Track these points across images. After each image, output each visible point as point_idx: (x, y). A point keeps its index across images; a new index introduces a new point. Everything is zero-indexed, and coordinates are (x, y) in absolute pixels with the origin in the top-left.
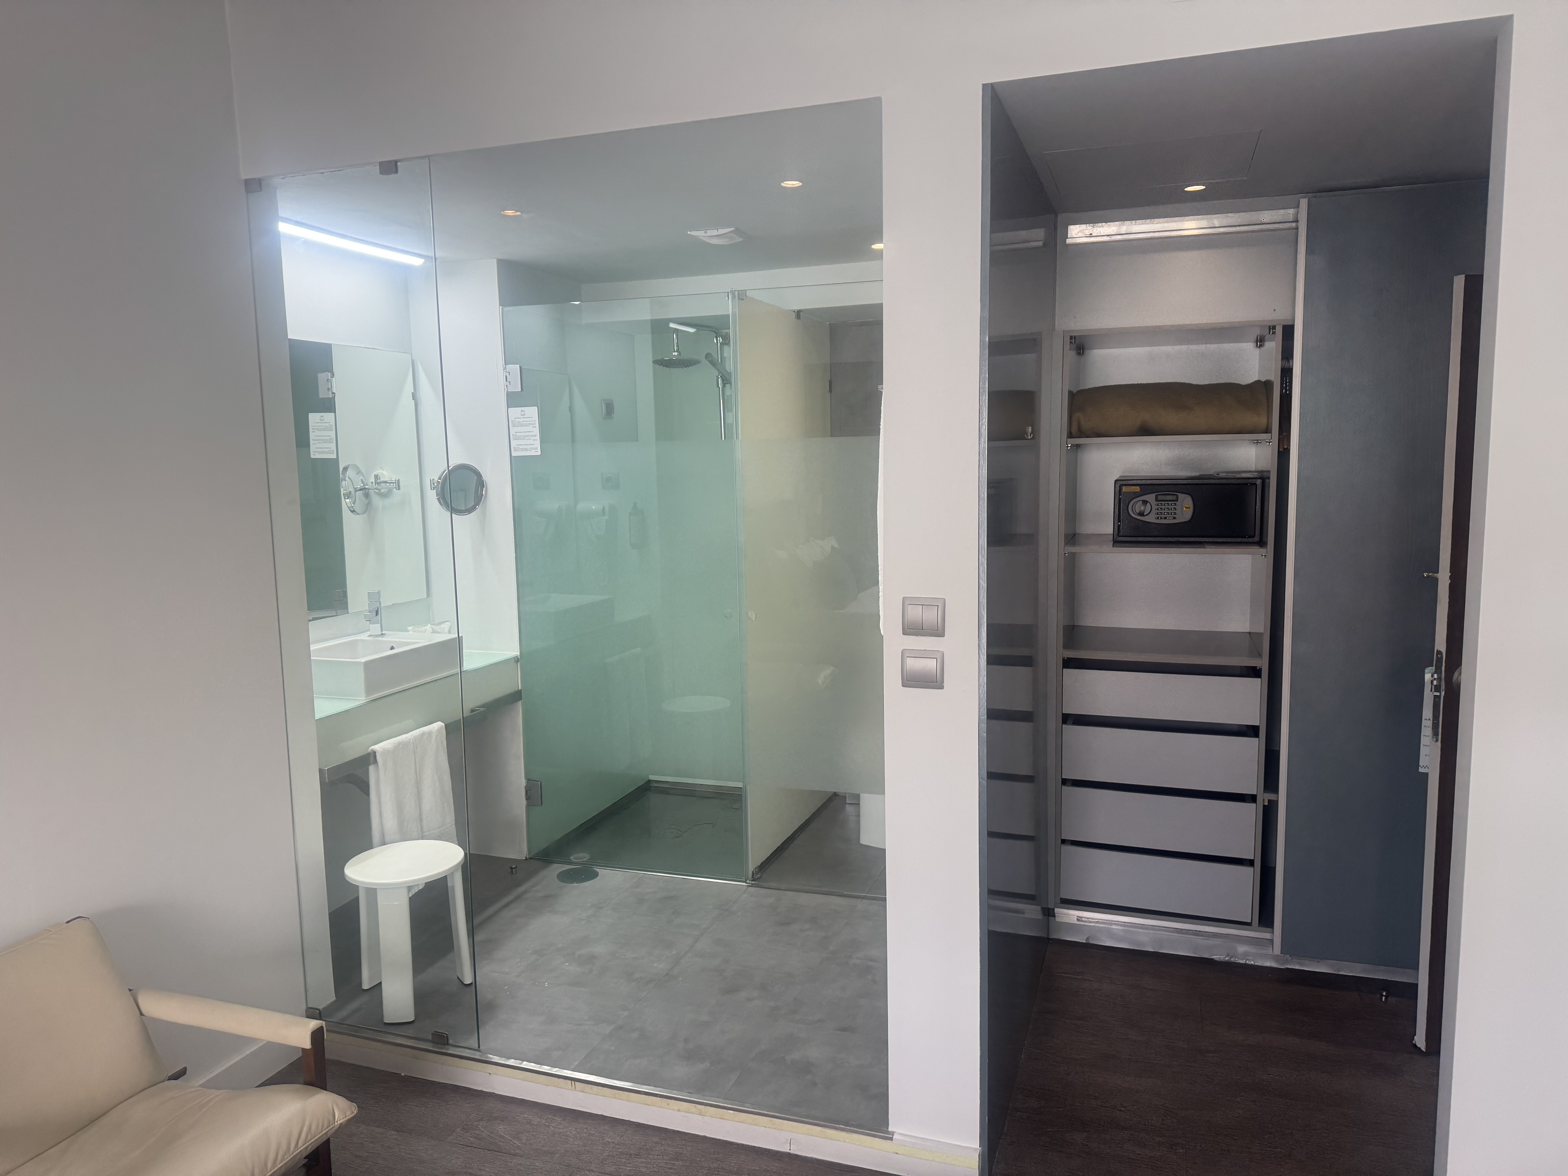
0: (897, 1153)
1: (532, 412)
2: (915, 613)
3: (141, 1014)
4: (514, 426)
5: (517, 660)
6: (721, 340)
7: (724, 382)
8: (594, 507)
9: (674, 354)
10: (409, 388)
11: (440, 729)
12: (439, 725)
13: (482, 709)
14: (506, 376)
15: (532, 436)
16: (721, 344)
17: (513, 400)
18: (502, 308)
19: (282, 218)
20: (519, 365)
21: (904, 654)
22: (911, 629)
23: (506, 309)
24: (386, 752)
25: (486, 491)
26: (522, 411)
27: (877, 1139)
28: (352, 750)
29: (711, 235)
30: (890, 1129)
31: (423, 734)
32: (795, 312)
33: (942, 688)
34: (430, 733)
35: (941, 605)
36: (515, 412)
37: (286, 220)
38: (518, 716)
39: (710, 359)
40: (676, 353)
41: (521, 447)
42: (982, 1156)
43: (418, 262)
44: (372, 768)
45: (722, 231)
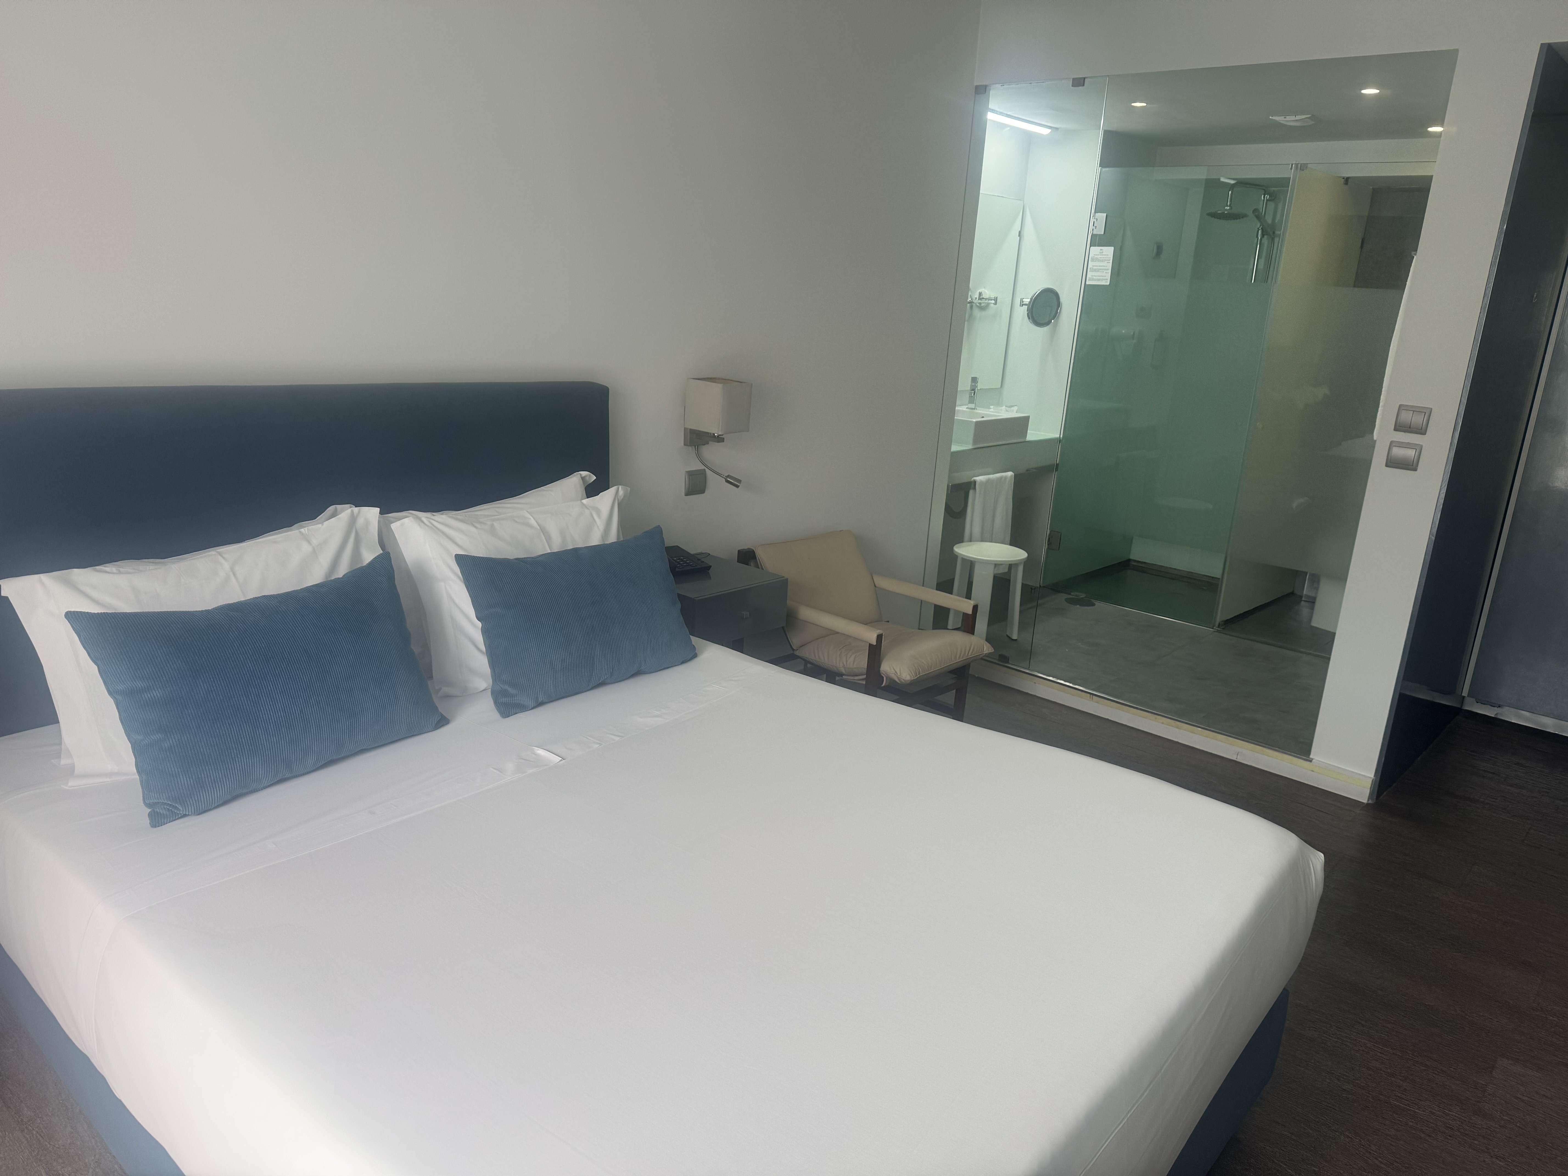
0: (1313, 771)
1: (1109, 251)
2: (1406, 417)
3: (875, 586)
4: (1093, 260)
5: (1059, 440)
6: (1268, 197)
7: (1264, 233)
8: (1123, 331)
9: (1226, 208)
10: (1017, 227)
11: (1011, 476)
12: (1010, 474)
13: (1035, 470)
14: (1094, 222)
15: (1105, 269)
16: (1267, 200)
17: (1096, 241)
18: (1101, 169)
19: (991, 109)
20: (1105, 214)
21: (1392, 444)
22: (1399, 427)
23: (1104, 170)
24: (982, 483)
25: (1060, 311)
26: (1101, 250)
27: (1300, 760)
28: (963, 477)
29: (1290, 120)
30: (1311, 756)
31: (1001, 478)
32: (1344, 178)
33: (1415, 470)
34: (1006, 478)
35: (1427, 413)
36: (1095, 250)
37: (993, 111)
38: (1052, 482)
39: (1257, 214)
40: (1228, 208)
41: (1095, 277)
42: (1374, 782)
43: (1046, 131)
44: (971, 492)
45: (1298, 117)
